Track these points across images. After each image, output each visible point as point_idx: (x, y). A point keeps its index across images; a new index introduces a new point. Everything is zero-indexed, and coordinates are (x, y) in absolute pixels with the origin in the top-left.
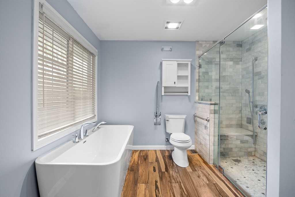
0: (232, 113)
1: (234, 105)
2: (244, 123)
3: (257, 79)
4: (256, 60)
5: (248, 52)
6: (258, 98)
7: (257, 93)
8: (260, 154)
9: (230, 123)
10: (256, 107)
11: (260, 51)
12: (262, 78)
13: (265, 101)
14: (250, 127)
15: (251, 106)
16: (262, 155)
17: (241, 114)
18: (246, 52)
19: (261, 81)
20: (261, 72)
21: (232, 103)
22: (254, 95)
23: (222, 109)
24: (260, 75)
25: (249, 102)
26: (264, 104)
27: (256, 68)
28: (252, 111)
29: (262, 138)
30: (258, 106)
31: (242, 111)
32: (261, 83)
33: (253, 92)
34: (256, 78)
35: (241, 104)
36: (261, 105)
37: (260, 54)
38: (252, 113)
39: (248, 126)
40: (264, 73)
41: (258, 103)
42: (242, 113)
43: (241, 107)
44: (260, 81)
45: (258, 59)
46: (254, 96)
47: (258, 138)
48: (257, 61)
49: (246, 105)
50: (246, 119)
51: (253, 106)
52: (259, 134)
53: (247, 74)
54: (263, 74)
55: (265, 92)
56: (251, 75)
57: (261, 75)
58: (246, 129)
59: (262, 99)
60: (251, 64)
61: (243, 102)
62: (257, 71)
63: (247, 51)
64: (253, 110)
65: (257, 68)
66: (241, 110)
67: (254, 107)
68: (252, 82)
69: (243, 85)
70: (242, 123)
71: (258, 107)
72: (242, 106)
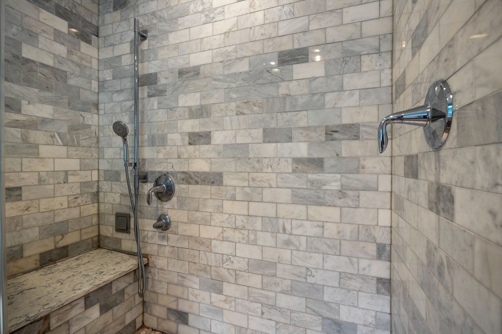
0: (65, 205)
1: (71, 179)
2: (109, 231)
3: (146, 95)
4: (144, 38)
5: (119, 11)
6: (147, 153)
7: (146, 137)
8: (158, 318)
9: (61, 244)
10: (144, 178)
11: (153, 14)
12: (161, 93)
13: (169, 160)
14: (128, 242)
15: (131, 178)
16: (164, 320)
17: (96, 205)
18: (111, 10)
19: (158, 103)
20: (159, 75)
21: (66, 172)
22: (140, 144)
23: (20, 195)
24: (156, 83)
25: (125, 165)
26: (166, 170)
27: (142, 62)
28: (133, 192)
29: (162, 269)
30: (149, 175)
31: (101, 194)
32: (159, 108)
33: (136, 133)
34: (144, 92)
35: (95, 173)
36: (159, 172)
37: (155, 21)
38: (134, 198)
39: (119, 241)
40: (166, 78)
41: (148, 168)
42: (101, 200)
43: (98, 181)
44: (154, 101)
45: (149, 34)
46: (137, 146)
47: (150, 272)
48: (146, 42)
49: (112, 176)
50: (113, 219)
51: (137, 178)
52: (152, 259)
53: (114, 78)
54: (162, 81)
55: (169, 135)
56: (128, 83)
57: (158, 83)
58: (114, 250)
59: (161, 156)
60: (126, 48)
61: (104, 165)
62: (146, 72)
63: (115, 9)
64: (137, 189)
65: (146, 63)
66: (98, 192)
67: (139, 179)
68: (131, 103)
69: (101, 112)
70: (102, 233)
71: (149, 179)
72: (102, 179)
